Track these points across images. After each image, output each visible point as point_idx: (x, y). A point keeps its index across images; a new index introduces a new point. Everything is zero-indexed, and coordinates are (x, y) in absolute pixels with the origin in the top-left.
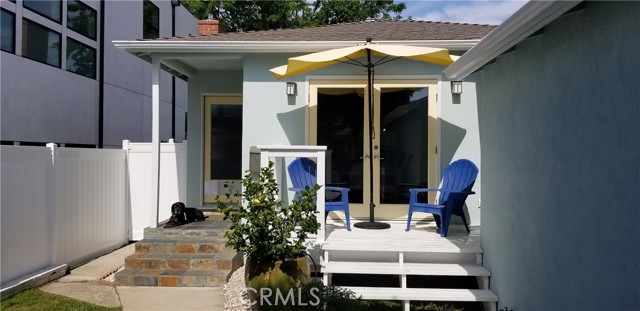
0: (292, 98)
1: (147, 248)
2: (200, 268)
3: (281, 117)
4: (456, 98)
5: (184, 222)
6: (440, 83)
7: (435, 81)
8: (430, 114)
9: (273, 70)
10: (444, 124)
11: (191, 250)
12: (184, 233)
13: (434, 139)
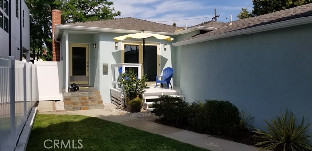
0: (116, 47)
1: (69, 99)
2: (92, 104)
3: (113, 54)
4: (165, 49)
5: (76, 90)
6: (161, 44)
7: (159, 44)
8: (158, 54)
9: (114, 38)
10: (162, 57)
11: (86, 99)
12: (80, 93)
13: (159, 61)
